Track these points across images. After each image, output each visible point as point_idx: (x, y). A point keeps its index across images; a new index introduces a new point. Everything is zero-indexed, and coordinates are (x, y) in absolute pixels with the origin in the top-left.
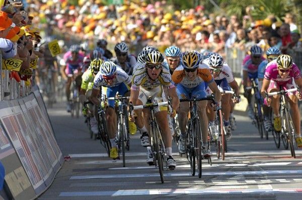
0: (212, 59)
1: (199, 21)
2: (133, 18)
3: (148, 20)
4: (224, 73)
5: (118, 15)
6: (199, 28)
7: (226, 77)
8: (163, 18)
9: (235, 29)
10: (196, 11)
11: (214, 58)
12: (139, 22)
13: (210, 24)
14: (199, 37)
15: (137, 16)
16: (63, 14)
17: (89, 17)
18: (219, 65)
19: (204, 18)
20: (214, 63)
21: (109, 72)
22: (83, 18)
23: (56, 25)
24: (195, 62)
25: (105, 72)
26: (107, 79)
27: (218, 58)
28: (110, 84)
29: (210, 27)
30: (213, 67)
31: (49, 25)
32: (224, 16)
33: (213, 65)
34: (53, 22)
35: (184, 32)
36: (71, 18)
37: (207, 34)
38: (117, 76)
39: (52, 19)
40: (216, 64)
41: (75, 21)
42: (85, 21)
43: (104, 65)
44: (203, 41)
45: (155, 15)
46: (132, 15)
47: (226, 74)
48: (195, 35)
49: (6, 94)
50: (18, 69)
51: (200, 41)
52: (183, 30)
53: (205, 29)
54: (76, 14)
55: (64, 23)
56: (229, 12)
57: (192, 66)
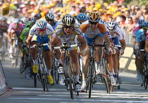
0: (109, 24)
1: (120, 9)
2: (74, 7)
3: (84, 8)
4: (116, 33)
5: (64, 5)
6: (119, 13)
7: (117, 36)
8: (94, 7)
9: (144, 15)
10: (118, 3)
11: (110, 23)
12: (77, 10)
13: (126, 11)
14: (119, 19)
15: (77, 6)
16: (26, 4)
17: (44, 6)
18: (114, 29)
19: (123, 7)
20: (110, 27)
21: (42, 26)
22: (40, 7)
23: (21, 12)
24: (98, 18)
25: (39, 26)
26: (40, 31)
27: (113, 24)
28: (41, 34)
29: (126, 13)
30: (109, 29)
31: (16, 12)
32: (137, 6)
33: (110, 28)
34: (19, 10)
35: (108, 17)
36: (32, 7)
37: (124, 18)
38: (46, 29)
39: (18, 7)
40: (112, 28)
41: (34, 9)
42: (41, 9)
43: (39, 21)
44: (121, 23)
45: (89, 5)
46: (74, 5)
47: (118, 35)
48: (115, 18)
51: (119, 22)
52: (108, 15)
53: (123, 14)
54: (35, 4)
55: (27, 10)
56: (141, 3)
57: (95, 20)
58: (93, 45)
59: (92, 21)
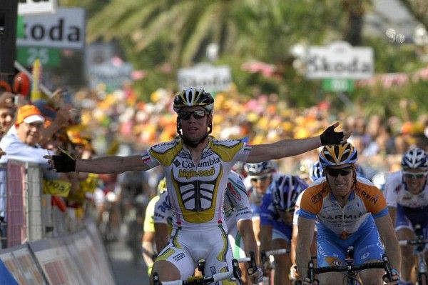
11: (411, 153)
18: (422, 165)
20: (411, 162)
24: (348, 153)
27: (419, 153)
49: (49, 229)
50: (65, 194)
57: (342, 161)
58: (350, 267)
59: (332, 164)
